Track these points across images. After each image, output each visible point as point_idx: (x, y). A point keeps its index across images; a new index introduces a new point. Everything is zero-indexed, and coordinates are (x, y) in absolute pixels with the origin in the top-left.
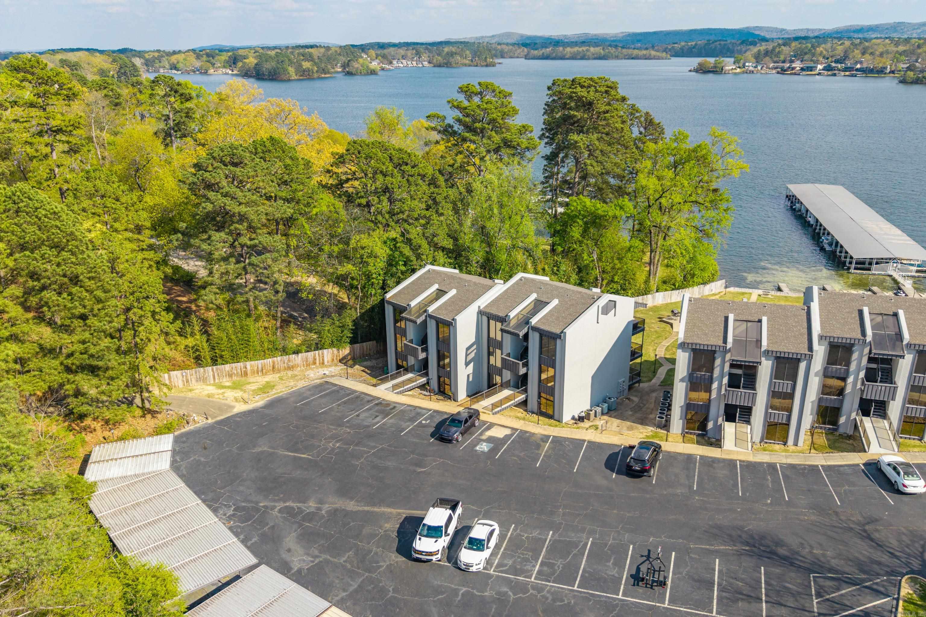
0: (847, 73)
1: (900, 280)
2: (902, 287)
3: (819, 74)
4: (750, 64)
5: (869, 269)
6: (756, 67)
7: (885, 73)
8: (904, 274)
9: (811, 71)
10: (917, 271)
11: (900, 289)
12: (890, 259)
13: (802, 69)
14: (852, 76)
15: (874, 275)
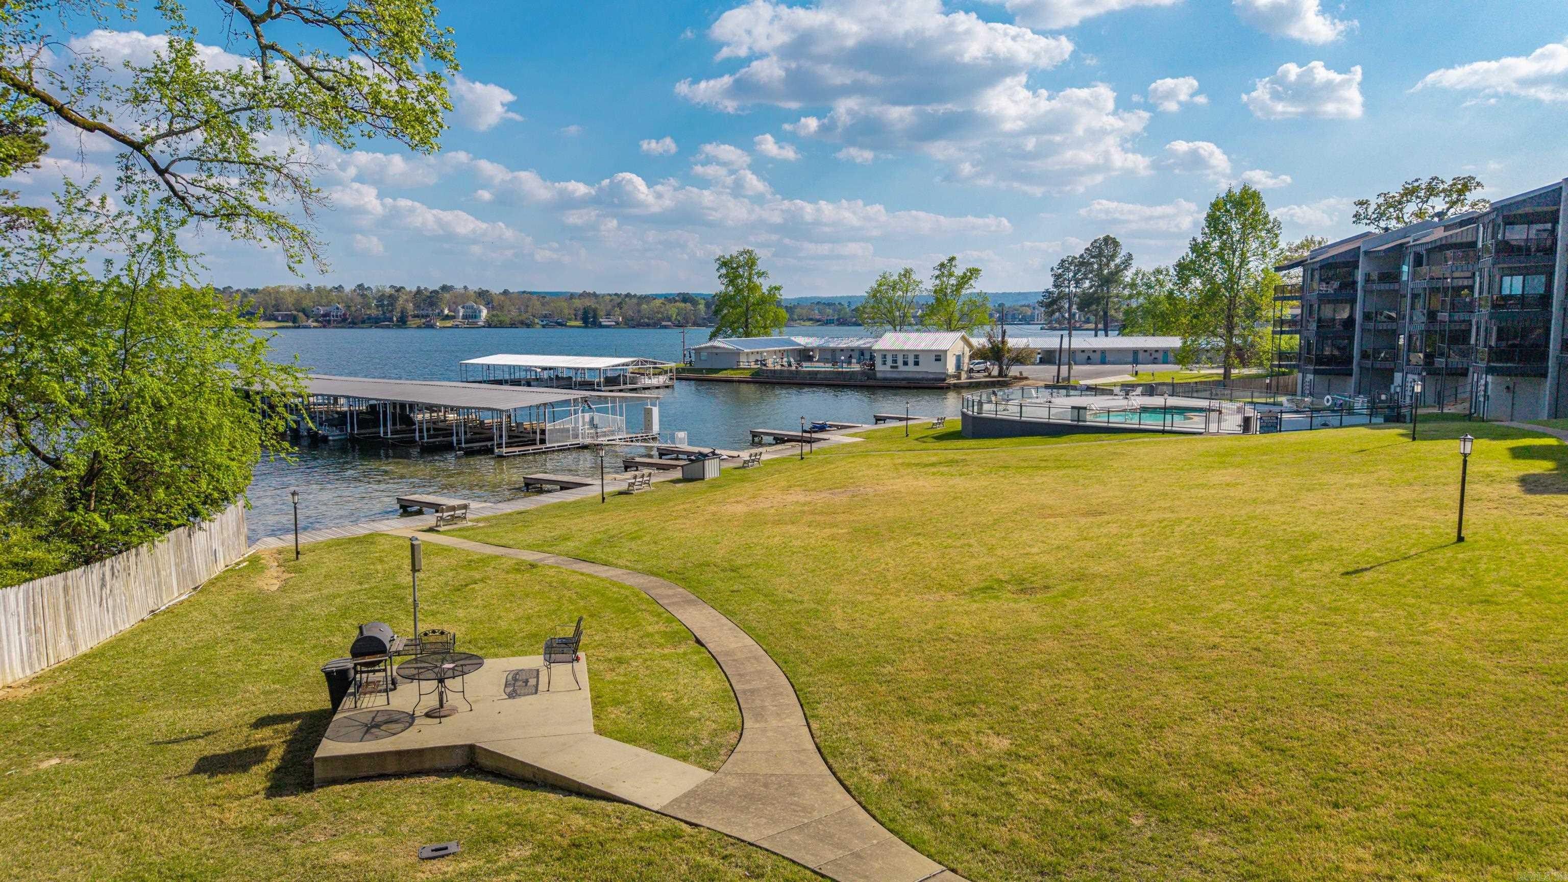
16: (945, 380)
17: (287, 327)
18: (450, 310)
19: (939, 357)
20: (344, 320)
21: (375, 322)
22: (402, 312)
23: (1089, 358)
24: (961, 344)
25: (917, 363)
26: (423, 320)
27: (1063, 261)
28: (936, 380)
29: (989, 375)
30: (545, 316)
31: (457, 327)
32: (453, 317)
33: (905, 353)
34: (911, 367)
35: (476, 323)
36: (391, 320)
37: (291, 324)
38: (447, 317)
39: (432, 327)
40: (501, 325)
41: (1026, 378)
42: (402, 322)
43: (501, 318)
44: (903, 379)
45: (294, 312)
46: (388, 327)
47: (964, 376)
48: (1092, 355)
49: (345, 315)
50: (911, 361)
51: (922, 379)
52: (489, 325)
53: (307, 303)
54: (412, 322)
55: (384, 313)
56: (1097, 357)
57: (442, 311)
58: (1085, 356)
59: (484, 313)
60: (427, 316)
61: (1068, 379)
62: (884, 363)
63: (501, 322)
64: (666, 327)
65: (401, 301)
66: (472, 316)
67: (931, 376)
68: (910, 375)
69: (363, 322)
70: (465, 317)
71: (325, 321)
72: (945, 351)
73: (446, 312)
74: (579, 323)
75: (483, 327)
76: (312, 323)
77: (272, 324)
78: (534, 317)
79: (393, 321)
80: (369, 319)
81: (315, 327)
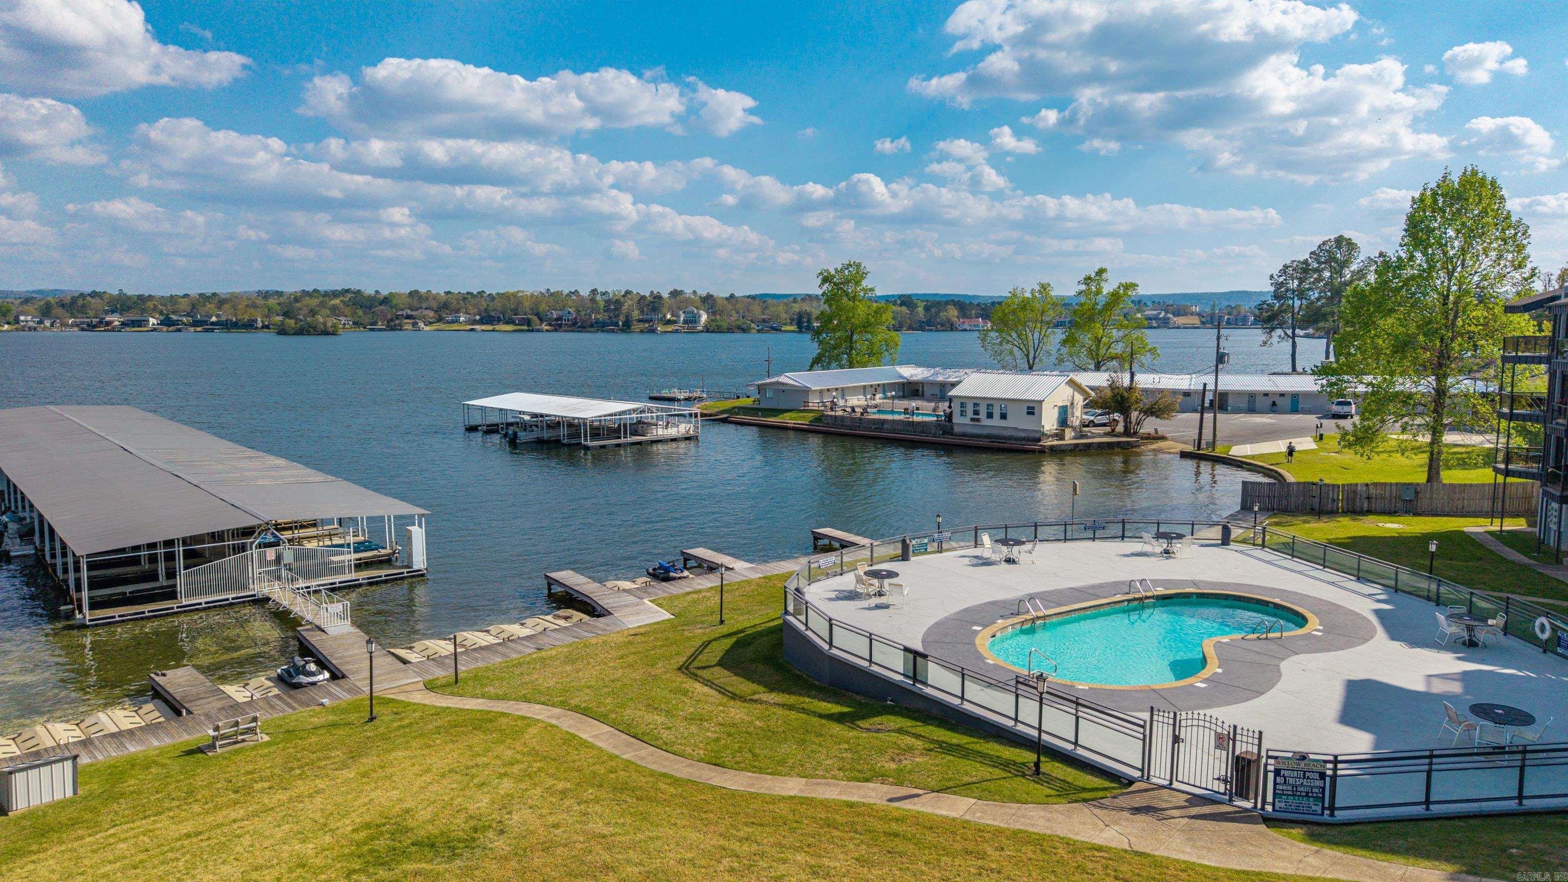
0: (199, 329)
1: (302, 608)
2: (314, 639)
3: (154, 330)
4: (29, 318)
5: (171, 594)
6: (41, 322)
7: (257, 328)
8: (314, 583)
9: (140, 326)
10: (360, 566)
11: (306, 650)
12: (248, 532)
13: (124, 324)
14: (207, 331)
15: (194, 609)
16: (1039, 440)
17: (522, 331)
18: (673, 315)
19: (1032, 409)
20: (574, 324)
21: (601, 327)
22: (627, 317)
23: (1274, 404)
24: (1069, 391)
25: (1004, 416)
26: (646, 325)
27: (1286, 267)
28: (1028, 439)
29: (1112, 433)
30: (764, 321)
31: (676, 331)
32: (675, 322)
33: (990, 403)
34: (996, 421)
35: (694, 327)
36: (617, 324)
37: (525, 328)
38: (669, 322)
39: (653, 331)
40: (719, 330)
41: (1163, 438)
42: (627, 327)
43: (720, 323)
44: (987, 436)
45: (530, 317)
46: (613, 331)
47: (1069, 434)
48: (1279, 401)
49: (575, 319)
50: (997, 413)
51: (1011, 438)
52: (707, 330)
53: (543, 307)
54: (636, 327)
55: (610, 318)
56: (1286, 403)
57: (665, 316)
58: (1269, 401)
59: (704, 317)
60: (650, 321)
61: (1213, 444)
62: (963, 414)
63: (719, 327)
65: (626, 306)
66: (692, 320)
67: (1023, 435)
68: (995, 432)
69: (592, 326)
70: (685, 322)
71: (558, 325)
72: (1040, 402)
73: (669, 316)
74: (792, 327)
75: (702, 332)
76: (545, 327)
77: (510, 328)
78: (752, 321)
79: (618, 326)
80: (596, 323)
81: (547, 331)
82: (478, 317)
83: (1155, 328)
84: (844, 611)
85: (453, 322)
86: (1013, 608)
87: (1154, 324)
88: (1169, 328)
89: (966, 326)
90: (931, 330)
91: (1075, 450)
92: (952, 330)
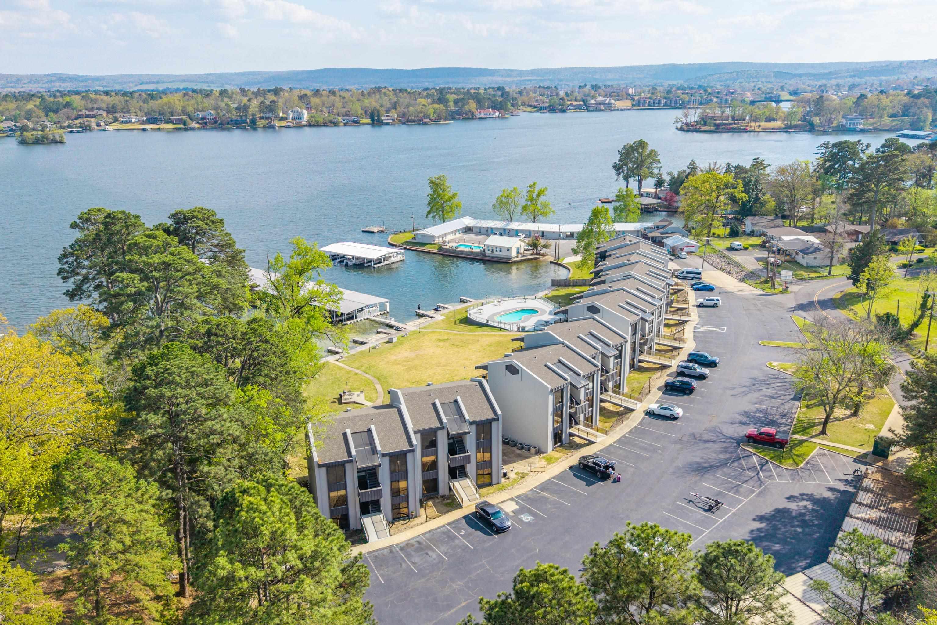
16: (510, 259)
18: (283, 113)
19: (509, 249)
20: (216, 122)
21: (237, 124)
22: (253, 115)
25: (500, 251)
26: (267, 121)
28: (507, 259)
29: (532, 254)
31: (289, 126)
32: (286, 119)
33: (496, 247)
34: (498, 253)
35: (300, 123)
36: (245, 122)
37: (182, 126)
38: (282, 119)
39: (272, 127)
40: (317, 125)
42: (253, 125)
43: (318, 119)
44: (495, 258)
45: (183, 117)
46: (244, 129)
47: (520, 256)
49: (215, 118)
51: (502, 259)
52: (309, 125)
53: (190, 109)
54: (260, 123)
55: (241, 116)
57: (278, 115)
59: (306, 115)
60: (269, 118)
62: (488, 250)
63: (317, 122)
64: (426, 124)
65: (251, 109)
66: (298, 117)
68: (498, 256)
69: (229, 125)
70: (294, 119)
72: (511, 247)
73: (281, 114)
74: (368, 121)
75: (306, 126)
76: (195, 125)
77: (170, 126)
78: (338, 115)
79: (247, 123)
80: (231, 121)
81: (198, 128)
82: (145, 118)
83: (603, 110)
84: (476, 315)
85: (127, 122)
86: (499, 313)
87: (602, 107)
88: (612, 110)
89: (482, 115)
90: (459, 119)
91: (521, 261)
92: (473, 118)
